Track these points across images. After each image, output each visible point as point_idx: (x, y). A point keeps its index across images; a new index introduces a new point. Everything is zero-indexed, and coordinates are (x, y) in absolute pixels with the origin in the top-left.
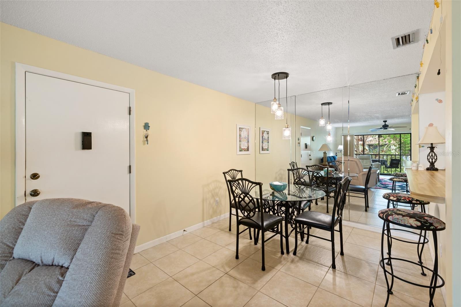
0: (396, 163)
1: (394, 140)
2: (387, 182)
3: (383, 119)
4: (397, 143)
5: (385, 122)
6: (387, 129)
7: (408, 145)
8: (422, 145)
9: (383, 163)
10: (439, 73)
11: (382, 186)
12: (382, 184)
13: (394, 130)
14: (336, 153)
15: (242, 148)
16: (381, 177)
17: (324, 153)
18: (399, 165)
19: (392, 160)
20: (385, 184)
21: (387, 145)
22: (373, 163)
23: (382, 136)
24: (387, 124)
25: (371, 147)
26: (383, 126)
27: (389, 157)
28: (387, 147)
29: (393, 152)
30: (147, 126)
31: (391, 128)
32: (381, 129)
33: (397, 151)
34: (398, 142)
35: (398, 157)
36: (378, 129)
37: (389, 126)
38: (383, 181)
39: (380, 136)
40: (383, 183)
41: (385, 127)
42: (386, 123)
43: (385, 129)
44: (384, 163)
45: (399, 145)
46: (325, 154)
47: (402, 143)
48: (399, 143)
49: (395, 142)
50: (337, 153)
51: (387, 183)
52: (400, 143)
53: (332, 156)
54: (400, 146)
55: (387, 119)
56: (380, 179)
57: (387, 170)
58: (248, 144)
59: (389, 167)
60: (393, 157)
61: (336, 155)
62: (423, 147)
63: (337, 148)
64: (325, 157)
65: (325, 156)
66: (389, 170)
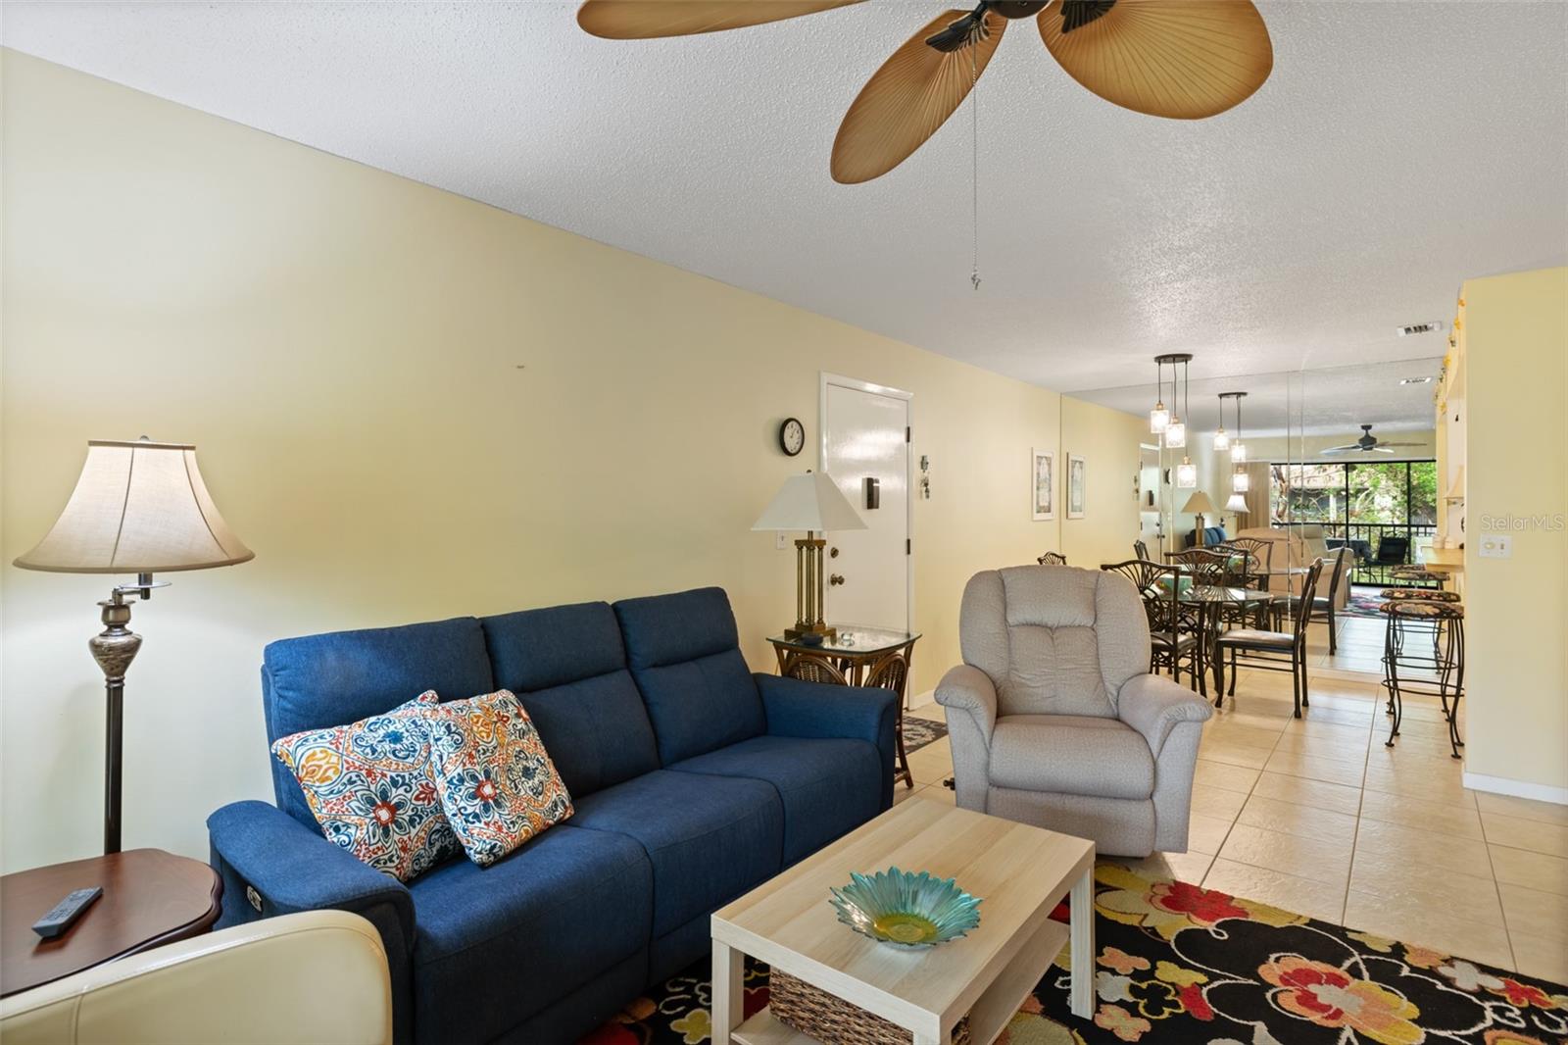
0: (1395, 551)
1: (1390, 479)
2: (1372, 602)
3: (1359, 423)
4: (1397, 487)
5: (1367, 428)
6: (1371, 449)
7: (1431, 493)
8: (1453, 500)
9: (1360, 548)
10: (1457, 420)
11: (1361, 611)
12: (1360, 607)
13: (1391, 451)
14: (1222, 520)
15: (1041, 504)
16: (1355, 591)
17: (1197, 518)
18: (1406, 557)
19: (1385, 542)
20: (1368, 608)
21: (1364, 494)
22: (1329, 549)
23: (1354, 469)
24: (1371, 435)
25: (1314, 501)
26: (1361, 441)
27: (1376, 531)
28: (1366, 499)
29: (1385, 517)
30: (924, 464)
31: (1383, 445)
32: (1354, 450)
33: (1398, 513)
34: (1403, 485)
35: (1401, 532)
36: (1348, 448)
37: (1378, 442)
38: (1360, 600)
39: (1349, 467)
40: (1363, 604)
41: (1368, 442)
42: (1369, 431)
43: (1365, 449)
44: (1360, 551)
45: (1403, 492)
46: (1200, 520)
47: (1414, 487)
48: (1406, 487)
49: (1391, 483)
50: (1225, 519)
51: (1372, 605)
52: (1409, 489)
53: (1214, 529)
54: (1406, 497)
55: (1373, 421)
56: (1353, 595)
57: (1370, 573)
58: (1050, 495)
59: (1376, 564)
60: (1388, 533)
61: (1223, 526)
62: (1455, 503)
63: (1225, 504)
64: (1201, 531)
65: (1200, 527)
66: (1376, 571)
